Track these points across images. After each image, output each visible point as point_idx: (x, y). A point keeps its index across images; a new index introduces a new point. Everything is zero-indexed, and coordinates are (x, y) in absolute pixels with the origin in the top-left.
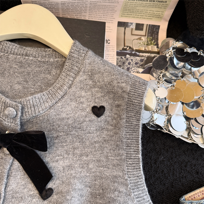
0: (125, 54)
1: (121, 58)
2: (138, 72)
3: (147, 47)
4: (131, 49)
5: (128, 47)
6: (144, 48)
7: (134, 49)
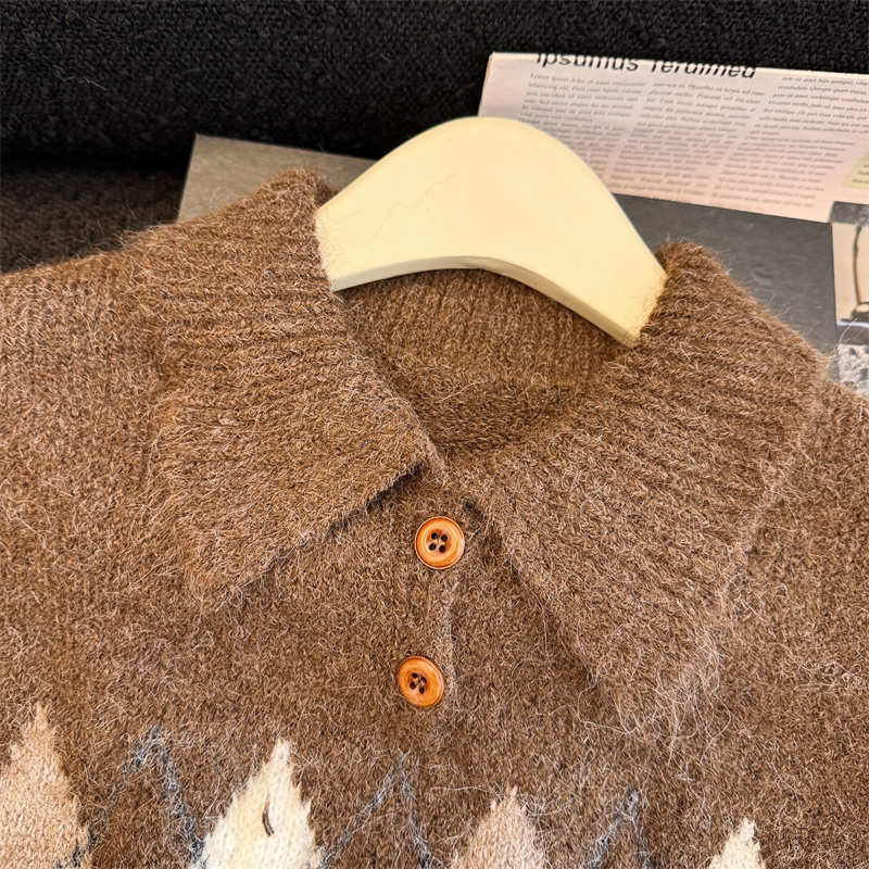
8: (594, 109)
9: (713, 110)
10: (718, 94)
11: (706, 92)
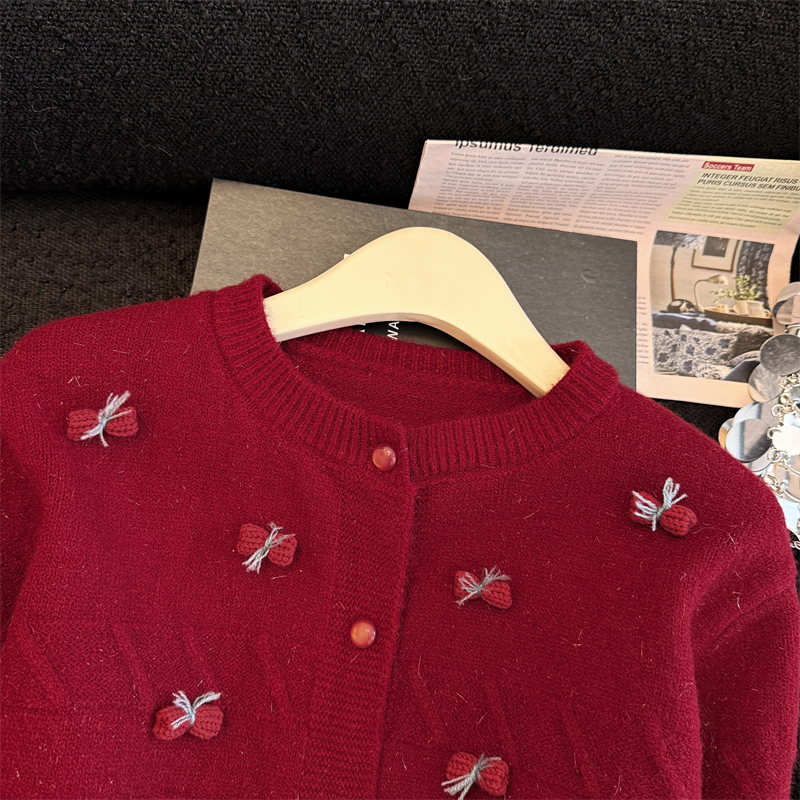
0: (676, 324)
1: (667, 333)
2: (717, 376)
3: (736, 303)
4: (691, 309)
5: (685, 304)
6: (730, 307)
7: (702, 308)
8: (493, 174)
9: (570, 175)
10: (574, 164)
11: (566, 164)
